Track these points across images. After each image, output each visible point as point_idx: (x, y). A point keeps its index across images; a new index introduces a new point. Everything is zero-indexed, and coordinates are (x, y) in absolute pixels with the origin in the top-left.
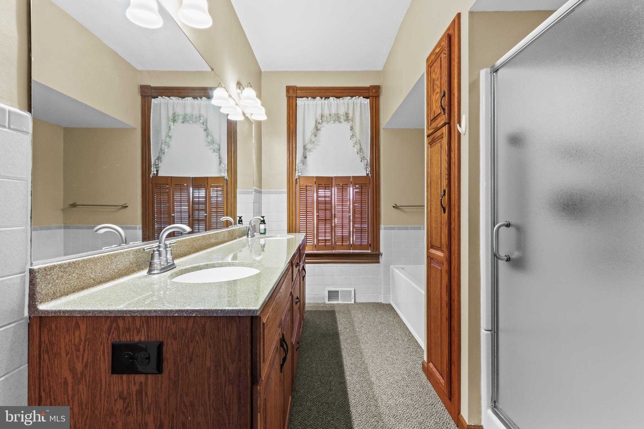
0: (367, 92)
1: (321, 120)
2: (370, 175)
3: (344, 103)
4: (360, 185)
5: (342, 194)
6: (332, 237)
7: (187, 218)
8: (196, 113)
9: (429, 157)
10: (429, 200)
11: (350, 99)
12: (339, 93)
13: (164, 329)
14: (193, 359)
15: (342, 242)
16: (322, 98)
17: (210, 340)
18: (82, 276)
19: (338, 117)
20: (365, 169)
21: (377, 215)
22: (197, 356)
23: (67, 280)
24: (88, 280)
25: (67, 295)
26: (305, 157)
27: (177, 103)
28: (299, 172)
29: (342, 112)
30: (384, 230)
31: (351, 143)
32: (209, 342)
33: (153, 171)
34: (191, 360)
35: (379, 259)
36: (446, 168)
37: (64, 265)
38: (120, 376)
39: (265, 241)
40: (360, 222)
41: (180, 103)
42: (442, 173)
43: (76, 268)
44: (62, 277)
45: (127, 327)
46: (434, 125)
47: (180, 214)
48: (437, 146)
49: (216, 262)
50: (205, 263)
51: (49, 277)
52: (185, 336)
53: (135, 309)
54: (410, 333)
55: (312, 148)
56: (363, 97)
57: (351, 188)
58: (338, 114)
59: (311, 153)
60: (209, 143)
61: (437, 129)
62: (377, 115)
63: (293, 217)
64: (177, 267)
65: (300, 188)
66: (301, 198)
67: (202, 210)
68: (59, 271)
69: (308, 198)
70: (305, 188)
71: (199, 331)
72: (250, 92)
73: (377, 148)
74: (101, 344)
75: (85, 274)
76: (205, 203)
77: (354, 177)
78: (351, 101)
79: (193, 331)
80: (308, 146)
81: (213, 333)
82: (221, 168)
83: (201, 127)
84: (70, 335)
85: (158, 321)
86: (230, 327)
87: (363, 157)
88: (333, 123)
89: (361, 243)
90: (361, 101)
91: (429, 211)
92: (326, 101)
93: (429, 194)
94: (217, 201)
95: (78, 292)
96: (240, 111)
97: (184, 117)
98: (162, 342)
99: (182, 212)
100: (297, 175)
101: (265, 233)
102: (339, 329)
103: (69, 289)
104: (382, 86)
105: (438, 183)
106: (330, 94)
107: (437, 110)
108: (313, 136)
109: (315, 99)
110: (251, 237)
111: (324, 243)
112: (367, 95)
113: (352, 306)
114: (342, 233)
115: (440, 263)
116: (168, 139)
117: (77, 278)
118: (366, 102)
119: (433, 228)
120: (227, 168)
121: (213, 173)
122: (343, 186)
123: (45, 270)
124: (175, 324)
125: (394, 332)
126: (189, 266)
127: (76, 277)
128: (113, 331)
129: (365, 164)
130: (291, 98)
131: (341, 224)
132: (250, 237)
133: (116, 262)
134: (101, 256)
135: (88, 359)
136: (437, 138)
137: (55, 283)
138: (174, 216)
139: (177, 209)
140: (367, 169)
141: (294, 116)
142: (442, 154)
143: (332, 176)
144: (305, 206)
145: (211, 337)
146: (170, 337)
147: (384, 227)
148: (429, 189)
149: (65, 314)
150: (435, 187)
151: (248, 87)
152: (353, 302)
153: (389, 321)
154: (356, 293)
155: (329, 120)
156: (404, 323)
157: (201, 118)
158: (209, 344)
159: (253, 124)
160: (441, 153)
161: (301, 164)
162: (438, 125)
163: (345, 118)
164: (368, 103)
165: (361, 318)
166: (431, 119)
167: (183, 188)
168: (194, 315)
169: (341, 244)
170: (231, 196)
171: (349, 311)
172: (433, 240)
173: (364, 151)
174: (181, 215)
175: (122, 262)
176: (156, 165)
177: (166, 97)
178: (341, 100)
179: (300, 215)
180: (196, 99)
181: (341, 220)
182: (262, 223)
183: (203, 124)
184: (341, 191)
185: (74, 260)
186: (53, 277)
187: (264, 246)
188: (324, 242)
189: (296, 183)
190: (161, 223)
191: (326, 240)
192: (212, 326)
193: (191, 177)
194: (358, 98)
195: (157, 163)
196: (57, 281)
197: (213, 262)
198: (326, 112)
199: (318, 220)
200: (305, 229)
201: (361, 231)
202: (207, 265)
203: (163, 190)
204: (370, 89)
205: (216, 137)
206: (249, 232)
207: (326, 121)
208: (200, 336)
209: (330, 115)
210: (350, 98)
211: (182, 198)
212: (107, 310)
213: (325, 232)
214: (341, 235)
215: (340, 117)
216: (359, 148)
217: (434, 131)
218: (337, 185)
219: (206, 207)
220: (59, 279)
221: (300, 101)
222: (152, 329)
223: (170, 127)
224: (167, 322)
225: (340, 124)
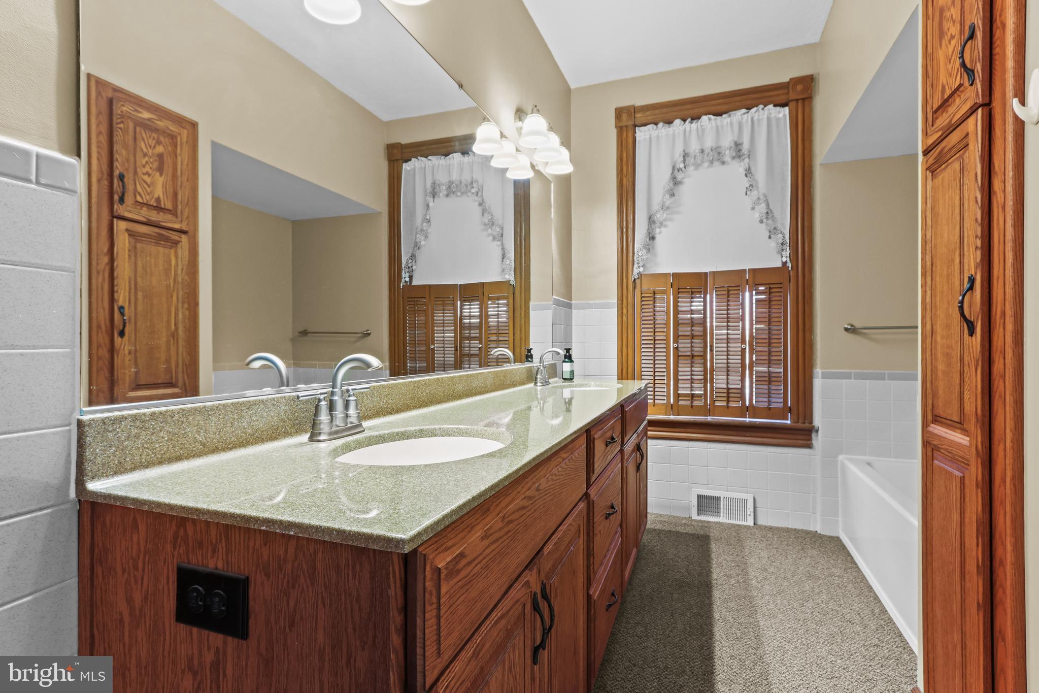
0: (783, 94)
1: (684, 163)
2: (789, 264)
3: (732, 124)
4: (768, 286)
5: (728, 305)
6: (706, 391)
7: (453, 352)
8: (466, 177)
9: (929, 201)
10: (928, 307)
11: (744, 114)
12: (720, 104)
13: (251, 551)
14: (296, 622)
15: (728, 402)
16: (684, 120)
17: (323, 589)
18: (179, 437)
19: (719, 153)
20: (778, 252)
21: (807, 348)
22: (302, 618)
23: (147, 443)
24: (190, 444)
25: (147, 467)
26: (653, 238)
27: (439, 166)
28: (639, 267)
29: (727, 141)
30: (822, 378)
31: (748, 201)
32: (322, 593)
33: (405, 278)
34: (292, 625)
35: (810, 439)
36: (976, 220)
37: (143, 417)
38: (189, 627)
39: (572, 392)
40: (767, 362)
41: (442, 165)
42: (966, 234)
43: (167, 423)
44: (137, 436)
45: (199, 538)
46: (943, 120)
47: (442, 345)
48: (949, 172)
49: (437, 427)
50: (417, 428)
51: (110, 435)
52: (283, 572)
53: (205, 506)
54: (884, 611)
55: (665, 220)
56: (775, 106)
57: (747, 294)
58: (718, 147)
59: (663, 229)
60: (485, 225)
61: (951, 129)
62: (806, 138)
63: (629, 351)
64: (366, 431)
65: (642, 297)
66: (644, 314)
67: (475, 338)
68: (131, 426)
69: (657, 314)
70: (651, 297)
71: (305, 567)
72: (536, 122)
73: (806, 207)
74: (165, 563)
75: (186, 433)
76: (479, 327)
77: (754, 271)
78: (748, 117)
79: (296, 563)
80: (658, 216)
81: (329, 577)
82: (504, 266)
83: (475, 201)
84: (126, 540)
85: (242, 537)
86: (358, 568)
87: (775, 228)
88: (709, 167)
89: (769, 405)
90: (770, 114)
91: (928, 334)
92: (694, 125)
93: (929, 293)
94: (498, 322)
95: (169, 463)
96: (525, 161)
97: (449, 187)
98: (248, 578)
99: (445, 342)
100: (636, 271)
101: (573, 379)
102: (714, 576)
103: (151, 458)
104: (818, 74)
105: (953, 261)
106: (702, 110)
107: (951, 81)
108: (667, 196)
109: (671, 125)
110: (541, 385)
111: (689, 402)
112: (782, 99)
113: (749, 532)
114: (728, 383)
115: (960, 462)
116: (425, 224)
117: (167, 441)
118: (781, 115)
119: (940, 373)
120: (513, 265)
121: (493, 276)
122: (730, 289)
123: (104, 423)
124: (268, 544)
125: (842, 602)
126: (386, 432)
127: (166, 438)
128: (180, 543)
129: (778, 244)
130: (624, 129)
131: (725, 365)
132: (539, 384)
133: (251, 416)
134: (220, 404)
135: (148, 586)
136: (950, 149)
137: (123, 446)
138: (434, 348)
139: (438, 336)
140: (784, 253)
141: (630, 163)
142: (966, 187)
143: (707, 271)
144: (652, 330)
145: (325, 584)
146: (260, 571)
147: (823, 373)
148: (929, 279)
149: (116, 503)
150: (945, 272)
151: (532, 113)
152: (750, 523)
153: (831, 575)
154: (758, 505)
155: (699, 162)
156: (870, 586)
157: (474, 185)
158: (323, 598)
159: (552, 184)
160: (961, 185)
161: (644, 251)
162: (954, 116)
163: (734, 154)
164: (785, 115)
165: (766, 559)
166: (935, 107)
167: (447, 302)
168: (292, 533)
169: (724, 404)
170: (521, 314)
171: (740, 540)
172: (940, 403)
173: (777, 214)
174: (444, 347)
175: (262, 417)
176: (409, 267)
177: (422, 158)
178: (725, 118)
179: (643, 348)
180: (466, 155)
181: (725, 357)
182: (567, 360)
183: (477, 195)
184: (726, 300)
185: (164, 409)
186: (120, 435)
187: (569, 402)
188: (689, 400)
189: (635, 288)
190: (416, 360)
191: (693, 396)
192: (327, 560)
193: (459, 284)
194: (763, 109)
195: (410, 265)
196: (126, 443)
197: (433, 427)
198: (694, 147)
199: (677, 357)
200: (652, 373)
201: (770, 379)
202: (421, 431)
203: (418, 307)
204: (791, 85)
205: (497, 215)
206: (539, 376)
207: (693, 164)
208: (308, 578)
209: (702, 151)
210: (744, 111)
211: (445, 318)
212: (167, 503)
213: (692, 381)
214: (725, 386)
215: (723, 152)
216: (764, 211)
217: (944, 135)
218: (717, 289)
219: (481, 333)
220: (131, 440)
221: (641, 132)
222: (233, 550)
223: (428, 205)
224: (255, 540)
225: (725, 167)
